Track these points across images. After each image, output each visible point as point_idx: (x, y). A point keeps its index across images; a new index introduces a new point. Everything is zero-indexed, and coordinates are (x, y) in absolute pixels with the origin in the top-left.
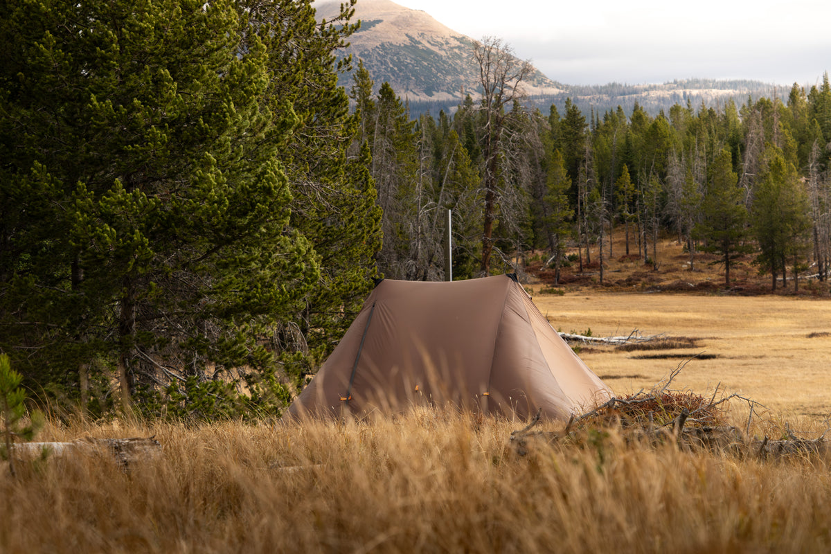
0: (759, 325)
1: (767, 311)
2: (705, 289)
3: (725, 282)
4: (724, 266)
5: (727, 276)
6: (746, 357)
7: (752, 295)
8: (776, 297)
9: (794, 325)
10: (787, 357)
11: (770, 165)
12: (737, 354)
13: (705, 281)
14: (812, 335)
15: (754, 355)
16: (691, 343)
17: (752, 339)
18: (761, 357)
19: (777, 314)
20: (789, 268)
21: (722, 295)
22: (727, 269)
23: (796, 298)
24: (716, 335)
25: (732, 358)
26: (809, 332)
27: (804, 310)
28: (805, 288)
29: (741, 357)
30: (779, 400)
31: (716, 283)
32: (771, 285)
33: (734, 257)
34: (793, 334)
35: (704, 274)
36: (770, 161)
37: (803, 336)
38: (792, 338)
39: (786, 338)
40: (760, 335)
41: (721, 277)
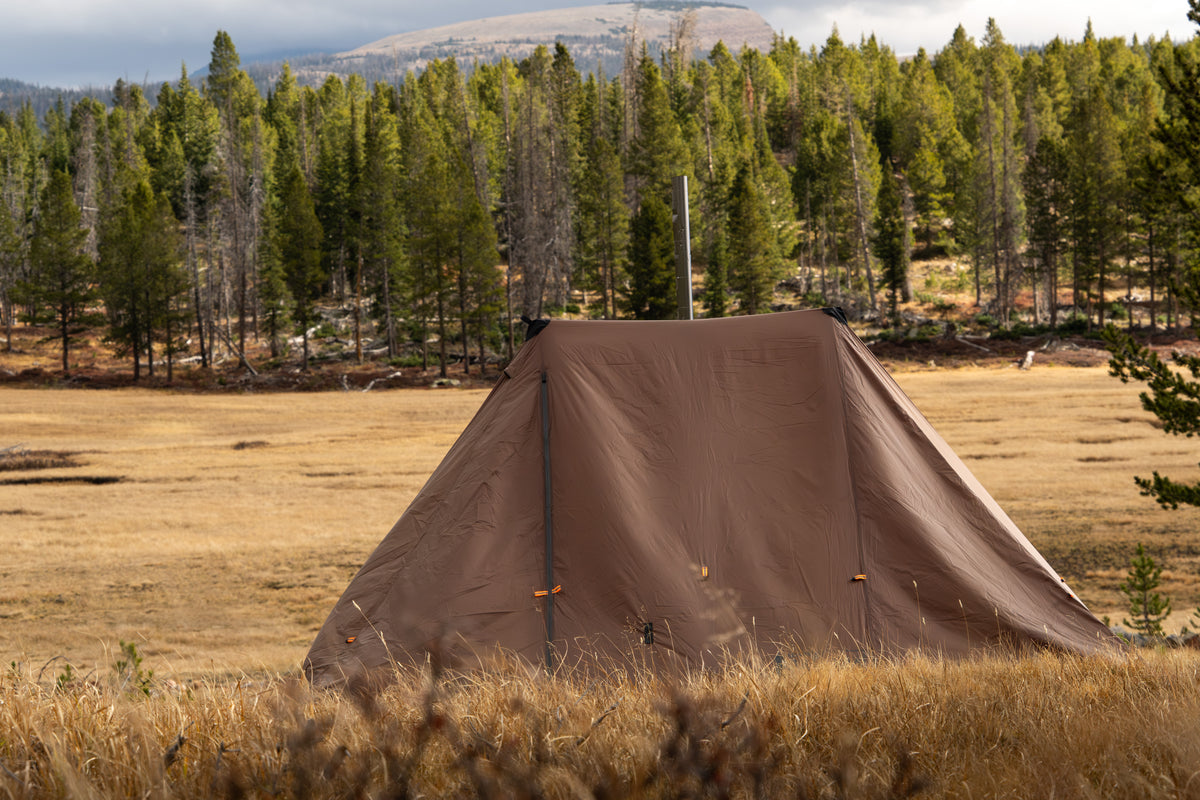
0: (147, 431)
1: (143, 410)
2: (32, 378)
3: (62, 368)
4: (60, 344)
5: (65, 358)
6: (166, 480)
7: (106, 388)
8: (142, 391)
9: (199, 431)
10: (230, 479)
11: (125, 195)
12: (151, 474)
13: (32, 367)
14: (241, 446)
15: (178, 476)
16: (63, 459)
17: (155, 452)
18: (189, 479)
19: (162, 415)
20: (157, 347)
21: (62, 388)
22: (65, 350)
23: (170, 392)
24: (96, 447)
25: (146, 481)
26: (234, 440)
27: (199, 409)
28: (181, 377)
29: (157, 480)
30: (275, 543)
31: (48, 370)
32: (132, 372)
33: (75, 332)
34: (211, 443)
35: (27, 357)
36: (125, 190)
37: (227, 447)
38: (213, 451)
39: (203, 450)
40: (160, 446)
41: (54, 361)
